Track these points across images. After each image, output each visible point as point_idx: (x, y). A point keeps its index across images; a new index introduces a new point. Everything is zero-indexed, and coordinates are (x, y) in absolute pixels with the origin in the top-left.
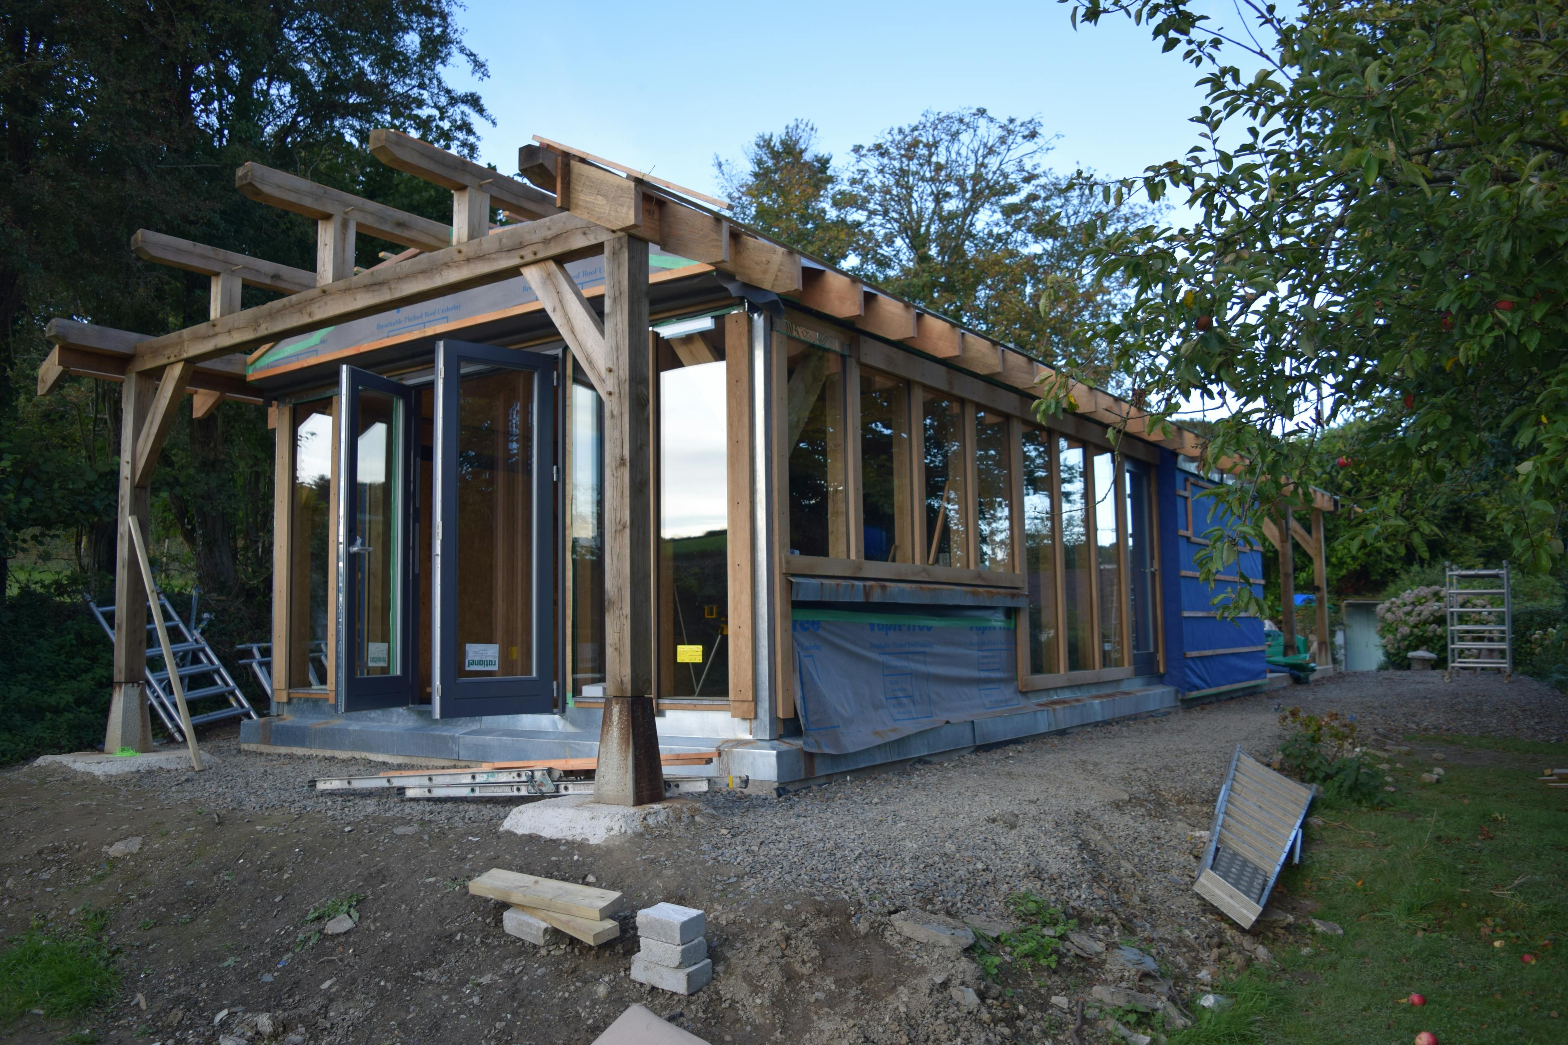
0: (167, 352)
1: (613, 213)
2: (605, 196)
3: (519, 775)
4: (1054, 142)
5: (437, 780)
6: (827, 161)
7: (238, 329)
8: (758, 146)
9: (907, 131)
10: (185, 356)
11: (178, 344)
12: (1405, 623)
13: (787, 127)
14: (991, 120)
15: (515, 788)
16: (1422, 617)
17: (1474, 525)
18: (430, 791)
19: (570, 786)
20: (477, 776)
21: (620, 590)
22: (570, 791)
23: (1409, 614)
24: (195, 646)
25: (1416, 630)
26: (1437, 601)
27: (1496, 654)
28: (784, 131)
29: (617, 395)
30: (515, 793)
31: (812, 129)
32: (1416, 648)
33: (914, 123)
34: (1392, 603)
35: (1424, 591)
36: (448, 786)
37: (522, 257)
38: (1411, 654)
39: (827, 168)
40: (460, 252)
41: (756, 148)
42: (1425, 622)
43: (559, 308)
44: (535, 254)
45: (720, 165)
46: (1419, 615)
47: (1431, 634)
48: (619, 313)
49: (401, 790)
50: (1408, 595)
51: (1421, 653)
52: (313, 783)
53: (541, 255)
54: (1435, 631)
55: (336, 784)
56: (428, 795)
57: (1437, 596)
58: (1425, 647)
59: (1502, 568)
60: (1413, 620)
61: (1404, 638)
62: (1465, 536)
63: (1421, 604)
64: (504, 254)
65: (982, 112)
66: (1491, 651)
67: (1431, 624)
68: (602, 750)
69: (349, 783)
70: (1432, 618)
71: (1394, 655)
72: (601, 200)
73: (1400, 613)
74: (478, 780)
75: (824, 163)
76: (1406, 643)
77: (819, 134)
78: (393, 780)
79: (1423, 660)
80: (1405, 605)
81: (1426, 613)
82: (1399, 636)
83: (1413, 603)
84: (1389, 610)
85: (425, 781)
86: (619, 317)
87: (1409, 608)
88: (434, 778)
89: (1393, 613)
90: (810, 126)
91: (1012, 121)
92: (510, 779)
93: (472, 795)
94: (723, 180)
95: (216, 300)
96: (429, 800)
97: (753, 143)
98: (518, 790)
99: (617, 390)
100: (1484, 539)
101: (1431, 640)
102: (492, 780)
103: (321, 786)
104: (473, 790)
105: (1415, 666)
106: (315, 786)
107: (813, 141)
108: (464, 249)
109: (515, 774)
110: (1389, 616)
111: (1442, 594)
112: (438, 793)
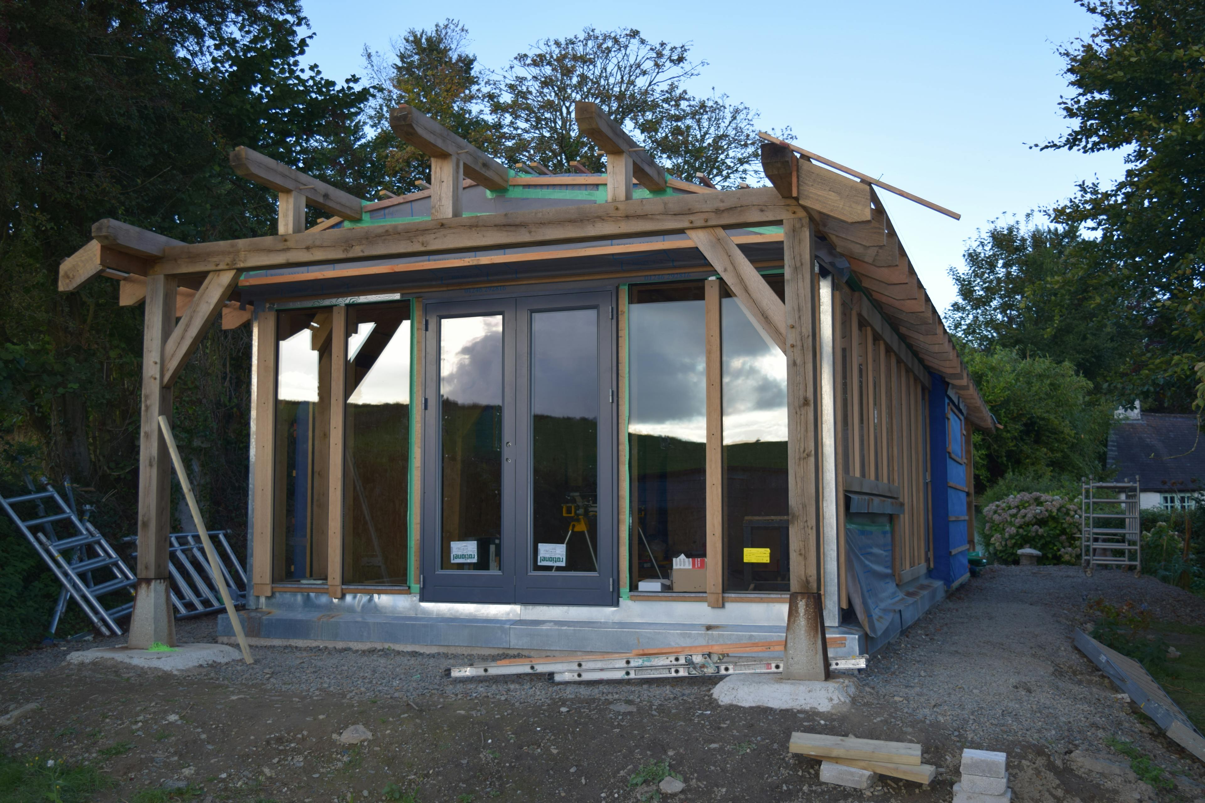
0: (216, 259)
1: (847, 208)
2: (839, 194)
3: (677, 659)
4: (700, 69)
5: (585, 666)
6: (472, 62)
7: (321, 247)
8: (407, 41)
9: (563, 42)
10: (238, 266)
11: (229, 253)
12: (1011, 524)
13: (437, 25)
14: (643, 42)
15: (673, 670)
16: (1027, 519)
17: (1044, 438)
18: (579, 675)
19: (731, 667)
20: (632, 661)
21: (804, 506)
22: (731, 671)
23: (1014, 516)
24: (91, 539)
25: (1021, 531)
26: (1038, 505)
27: (1108, 553)
28: (434, 29)
29: (799, 347)
30: (674, 674)
31: (463, 30)
32: (1021, 547)
33: (571, 36)
34: (997, 506)
35: (1026, 496)
36: (602, 670)
37: (692, 222)
38: (1020, 552)
39: (471, 69)
40: (617, 209)
41: (404, 41)
42: (1028, 524)
43: (730, 268)
44: (706, 221)
45: (369, 56)
46: (1024, 517)
47: (1034, 534)
48: (800, 281)
49: (551, 675)
50: (1013, 499)
51: (1027, 550)
52: (448, 672)
53: (710, 223)
54: (1037, 531)
55: (468, 672)
56: (577, 678)
57: (1038, 502)
58: (1028, 545)
59: (1135, 482)
60: (1018, 521)
61: (1011, 537)
62: (1036, 447)
63: (1025, 508)
64: (669, 217)
65: (634, 34)
66: (1105, 550)
67: (1033, 525)
68: (789, 637)
69: (486, 670)
70: (1034, 520)
71: (1001, 552)
72: (833, 196)
73: (1006, 516)
74: (632, 664)
75: (468, 63)
76: (1013, 541)
77: (469, 36)
78: (536, 667)
79: (1031, 556)
80: (1010, 508)
81: (1030, 515)
82: (1007, 535)
83: (1018, 507)
84: (995, 512)
85: (575, 667)
86: (800, 284)
87: (1014, 511)
88: (583, 664)
89: (1000, 515)
90: (460, 27)
91: (662, 44)
92: (667, 662)
93: (626, 677)
94: (370, 71)
95: (286, 216)
96: (580, 683)
97: (402, 37)
98: (677, 671)
99: (799, 343)
100: (1052, 450)
101: (1033, 539)
102: (647, 664)
103: (456, 673)
104: (628, 673)
105: (1023, 561)
106: (450, 673)
107: (463, 42)
108: (621, 206)
109: (672, 658)
110: (996, 517)
111: (1042, 499)
112: (587, 676)
